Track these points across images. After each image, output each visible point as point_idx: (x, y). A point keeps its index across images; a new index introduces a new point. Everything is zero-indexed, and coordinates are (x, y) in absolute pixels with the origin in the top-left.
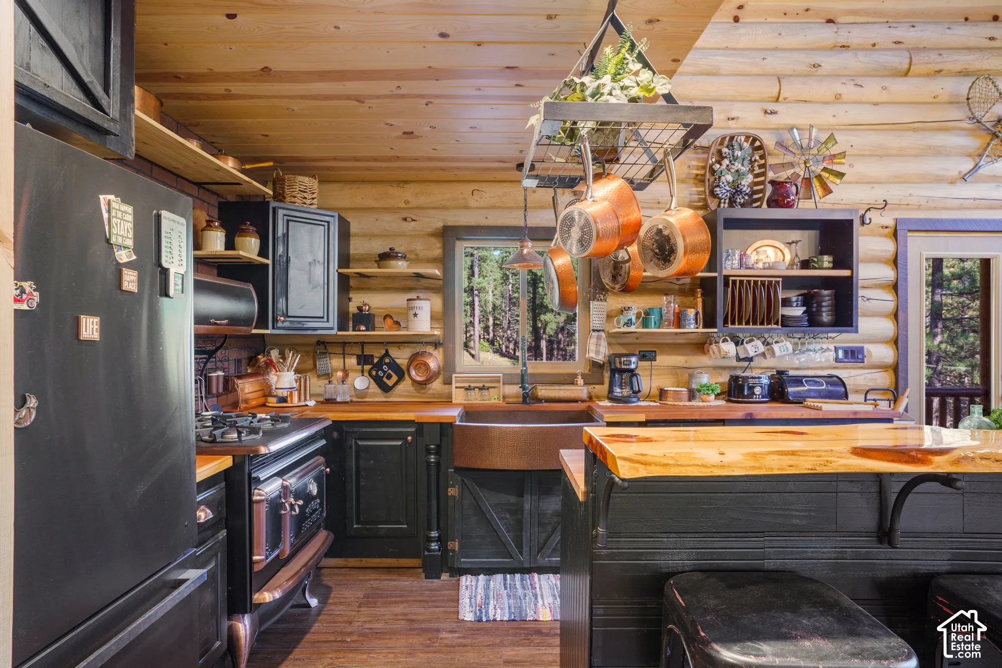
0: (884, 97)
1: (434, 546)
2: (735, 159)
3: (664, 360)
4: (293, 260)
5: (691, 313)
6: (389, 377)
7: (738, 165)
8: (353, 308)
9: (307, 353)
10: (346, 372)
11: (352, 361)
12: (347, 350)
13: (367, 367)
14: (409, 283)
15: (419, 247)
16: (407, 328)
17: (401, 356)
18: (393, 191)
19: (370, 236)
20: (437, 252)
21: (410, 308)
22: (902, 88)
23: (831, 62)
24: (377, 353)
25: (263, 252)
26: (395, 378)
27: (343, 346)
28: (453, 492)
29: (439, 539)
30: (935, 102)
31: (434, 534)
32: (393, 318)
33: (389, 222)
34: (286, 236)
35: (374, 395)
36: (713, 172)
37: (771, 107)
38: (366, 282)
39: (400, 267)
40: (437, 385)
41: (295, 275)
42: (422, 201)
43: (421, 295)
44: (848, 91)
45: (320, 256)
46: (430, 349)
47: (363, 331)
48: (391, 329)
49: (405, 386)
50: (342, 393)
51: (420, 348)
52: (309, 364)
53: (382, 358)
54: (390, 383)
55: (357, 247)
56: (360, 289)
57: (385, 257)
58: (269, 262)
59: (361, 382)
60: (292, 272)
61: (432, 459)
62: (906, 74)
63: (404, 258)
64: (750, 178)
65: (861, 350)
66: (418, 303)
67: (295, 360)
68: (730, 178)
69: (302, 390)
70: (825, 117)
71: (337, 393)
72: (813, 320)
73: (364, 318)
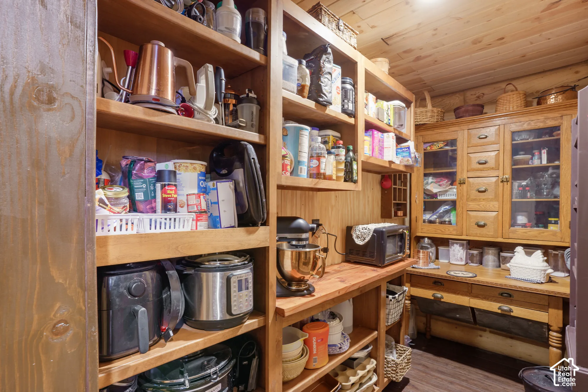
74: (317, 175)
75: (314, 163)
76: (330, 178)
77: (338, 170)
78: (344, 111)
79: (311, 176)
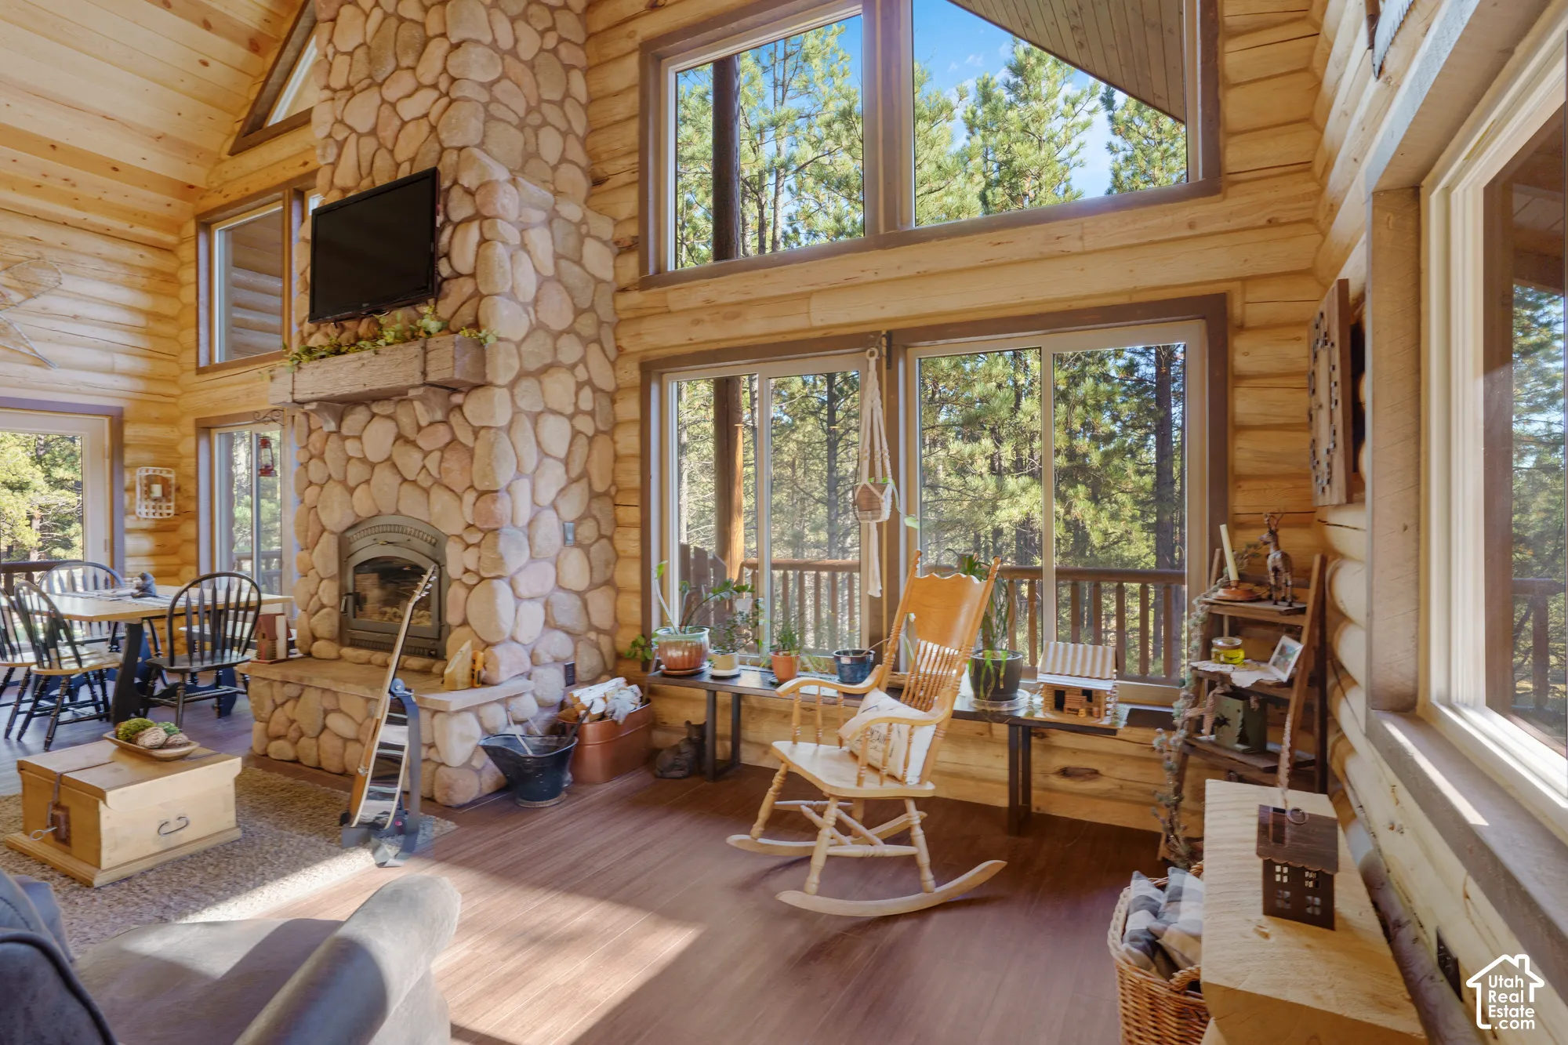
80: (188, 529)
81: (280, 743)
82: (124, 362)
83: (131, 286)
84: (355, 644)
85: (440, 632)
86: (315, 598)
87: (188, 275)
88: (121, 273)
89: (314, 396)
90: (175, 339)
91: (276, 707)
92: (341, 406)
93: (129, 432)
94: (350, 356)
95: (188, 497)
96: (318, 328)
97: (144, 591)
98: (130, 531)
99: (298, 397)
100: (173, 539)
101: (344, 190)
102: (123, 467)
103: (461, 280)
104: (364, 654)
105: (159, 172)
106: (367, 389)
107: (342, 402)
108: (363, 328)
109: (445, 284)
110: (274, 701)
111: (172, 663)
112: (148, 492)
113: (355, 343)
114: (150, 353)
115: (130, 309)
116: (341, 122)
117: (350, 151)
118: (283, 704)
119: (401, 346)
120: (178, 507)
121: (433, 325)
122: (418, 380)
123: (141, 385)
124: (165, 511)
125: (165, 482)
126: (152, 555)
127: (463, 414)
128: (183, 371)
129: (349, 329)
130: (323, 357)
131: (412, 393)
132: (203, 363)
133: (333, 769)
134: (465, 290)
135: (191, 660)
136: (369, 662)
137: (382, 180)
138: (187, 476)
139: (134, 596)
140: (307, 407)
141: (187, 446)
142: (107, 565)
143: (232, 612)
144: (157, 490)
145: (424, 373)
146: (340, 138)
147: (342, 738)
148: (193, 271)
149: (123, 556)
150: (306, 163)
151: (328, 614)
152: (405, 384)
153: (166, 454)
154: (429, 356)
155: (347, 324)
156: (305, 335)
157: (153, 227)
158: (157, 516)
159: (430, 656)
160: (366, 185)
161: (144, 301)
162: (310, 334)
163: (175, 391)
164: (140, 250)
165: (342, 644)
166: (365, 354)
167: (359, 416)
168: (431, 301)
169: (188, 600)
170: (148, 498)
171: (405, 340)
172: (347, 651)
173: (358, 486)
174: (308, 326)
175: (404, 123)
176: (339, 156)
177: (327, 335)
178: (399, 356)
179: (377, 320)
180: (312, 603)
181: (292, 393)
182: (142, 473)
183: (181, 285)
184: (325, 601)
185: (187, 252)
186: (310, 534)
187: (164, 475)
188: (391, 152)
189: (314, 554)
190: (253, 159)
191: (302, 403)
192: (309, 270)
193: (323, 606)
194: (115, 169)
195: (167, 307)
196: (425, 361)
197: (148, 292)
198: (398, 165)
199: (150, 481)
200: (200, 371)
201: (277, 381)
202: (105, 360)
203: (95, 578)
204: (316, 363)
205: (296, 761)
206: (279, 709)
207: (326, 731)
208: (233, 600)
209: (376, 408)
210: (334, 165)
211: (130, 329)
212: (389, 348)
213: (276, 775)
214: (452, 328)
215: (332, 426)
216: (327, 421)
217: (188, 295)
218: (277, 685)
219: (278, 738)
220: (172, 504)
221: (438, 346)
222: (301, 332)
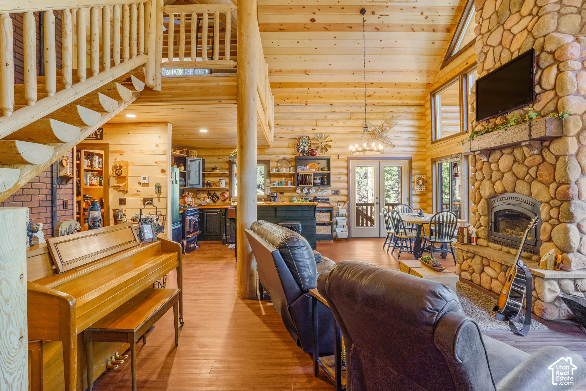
0: (344, 125)
1: (224, 237)
2: (303, 142)
3: (286, 194)
4: (191, 171)
5: (290, 182)
6: (215, 199)
7: (304, 144)
8: (206, 182)
9: (194, 193)
10: (204, 198)
11: (206, 195)
12: (205, 192)
13: (210, 197)
14: (220, 175)
15: (223, 166)
16: (219, 186)
17: (218, 194)
18: (216, 151)
19: (210, 163)
20: (227, 167)
21: (220, 182)
22: (349, 123)
23: (330, 116)
24: (212, 193)
25: (185, 170)
26: (217, 199)
27: (204, 191)
28: (228, 224)
29: (225, 236)
30: (357, 126)
31: (224, 234)
32: (216, 184)
33: (215, 159)
34: (190, 165)
35: (212, 204)
36: (298, 145)
37: (314, 128)
38: (209, 175)
39: (217, 171)
40: (227, 201)
41: (192, 175)
42: (224, 154)
43: (223, 178)
44: (335, 123)
45: (198, 170)
46: (226, 192)
47: (208, 187)
48: (215, 187)
49: (219, 202)
50: (203, 203)
51: (223, 192)
52: (195, 196)
53: (213, 194)
54: (215, 200)
55: (207, 166)
56: (207, 176)
57: (214, 169)
58: (186, 172)
59: (208, 200)
60: (191, 174)
61: (224, 217)
62: (350, 119)
63: (219, 169)
64: (308, 147)
65: (338, 191)
66: (222, 180)
67: (191, 194)
68: (302, 147)
69: (193, 201)
70: (328, 130)
71: (202, 203)
72: (322, 184)
73: (209, 184)
74: (91, 184)
75: (91, 182)
76: (95, 185)
77: (97, 183)
78: (99, 168)
79: (90, 185)
80: (429, 195)
81: (466, 273)
82: (412, 143)
83: (413, 119)
84: (494, 242)
85: (536, 243)
86: (478, 223)
87: (428, 112)
88: (410, 116)
89: (479, 149)
90: (425, 133)
91: (464, 260)
92: (488, 152)
93: (414, 164)
94: (494, 133)
95: (429, 184)
96: (479, 123)
97: (421, 215)
98: (414, 195)
99: (472, 150)
100: (425, 198)
101: (488, 70)
102: (412, 175)
103: (547, 93)
104: (499, 247)
105: (421, 82)
106: (502, 144)
107: (489, 150)
108: (498, 121)
109: (538, 96)
110: (463, 257)
111: (430, 239)
112: (418, 183)
113: (496, 127)
114: (418, 139)
115: (413, 126)
116: (487, 45)
117: (490, 55)
118: (467, 259)
119: (518, 126)
120: (426, 187)
121: (533, 115)
122: (527, 138)
123: (416, 149)
124: (423, 189)
125: (423, 179)
126: (419, 203)
127: (549, 150)
128: (427, 143)
129: (492, 122)
130: (482, 134)
131: (523, 144)
132: (433, 140)
133: (487, 288)
134: (549, 96)
135: (436, 239)
136: (501, 250)
137: (504, 61)
138: (429, 177)
139: (418, 216)
140: (476, 153)
141: (429, 168)
142: (408, 205)
143: (445, 224)
144: (421, 182)
145: (530, 135)
146: (485, 51)
147: (490, 277)
148: (430, 111)
149: (412, 203)
150: (467, 64)
151: (484, 229)
152: (520, 141)
153: (423, 170)
154: (532, 128)
155: (491, 120)
156: (474, 127)
157: (418, 99)
158: (421, 191)
159: (531, 252)
160: (498, 65)
161: (416, 123)
162: (476, 126)
163: (425, 150)
164: (415, 108)
165: (489, 241)
166: (501, 131)
167: (498, 154)
168: (531, 105)
169: (435, 219)
170: (418, 184)
171: (519, 123)
172: (491, 244)
173: (496, 181)
174: (475, 123)
175: (514, 35)
176: (486, 58)
177: (483, 125)
178: (517, 130)
179: (505, 117)
180: (477, 224)
181: (471, 149)
182: (417, 177)
183: (426, 116)
184: (482, 224)
185: (428, 105)
186: (476, 199)
187: (422, 177)
188: (509, 49)
189: (478, 207)
190: (448, 69)
191: (474, 152)
192: (475, 103)
193: (481, 226)
194: (409, 85)
195: (423, 124)
196: (530, 131)
197: (418, 120)
198: (512, 53)
199: (419, 179)
200: (433, 143)
201: (465, 144)
202: (407, 143)
203: (406, 209)
204: (479, 137)
205: (471, 281)
206: (465, 261)
207: (484, 273)
208: (445, 220)
209: (504, 151)
210: (484, 62)
211: (413, 132)
212: (512, 127)
213: (465, 284)
214: (542, 114)
215: (485, 159)
216: (484, 158)
217: (428, 118)
218: (464, 252)
219: (465, 271)
220: (425, 186)
221: (537, 123)
222: (472, 126)
